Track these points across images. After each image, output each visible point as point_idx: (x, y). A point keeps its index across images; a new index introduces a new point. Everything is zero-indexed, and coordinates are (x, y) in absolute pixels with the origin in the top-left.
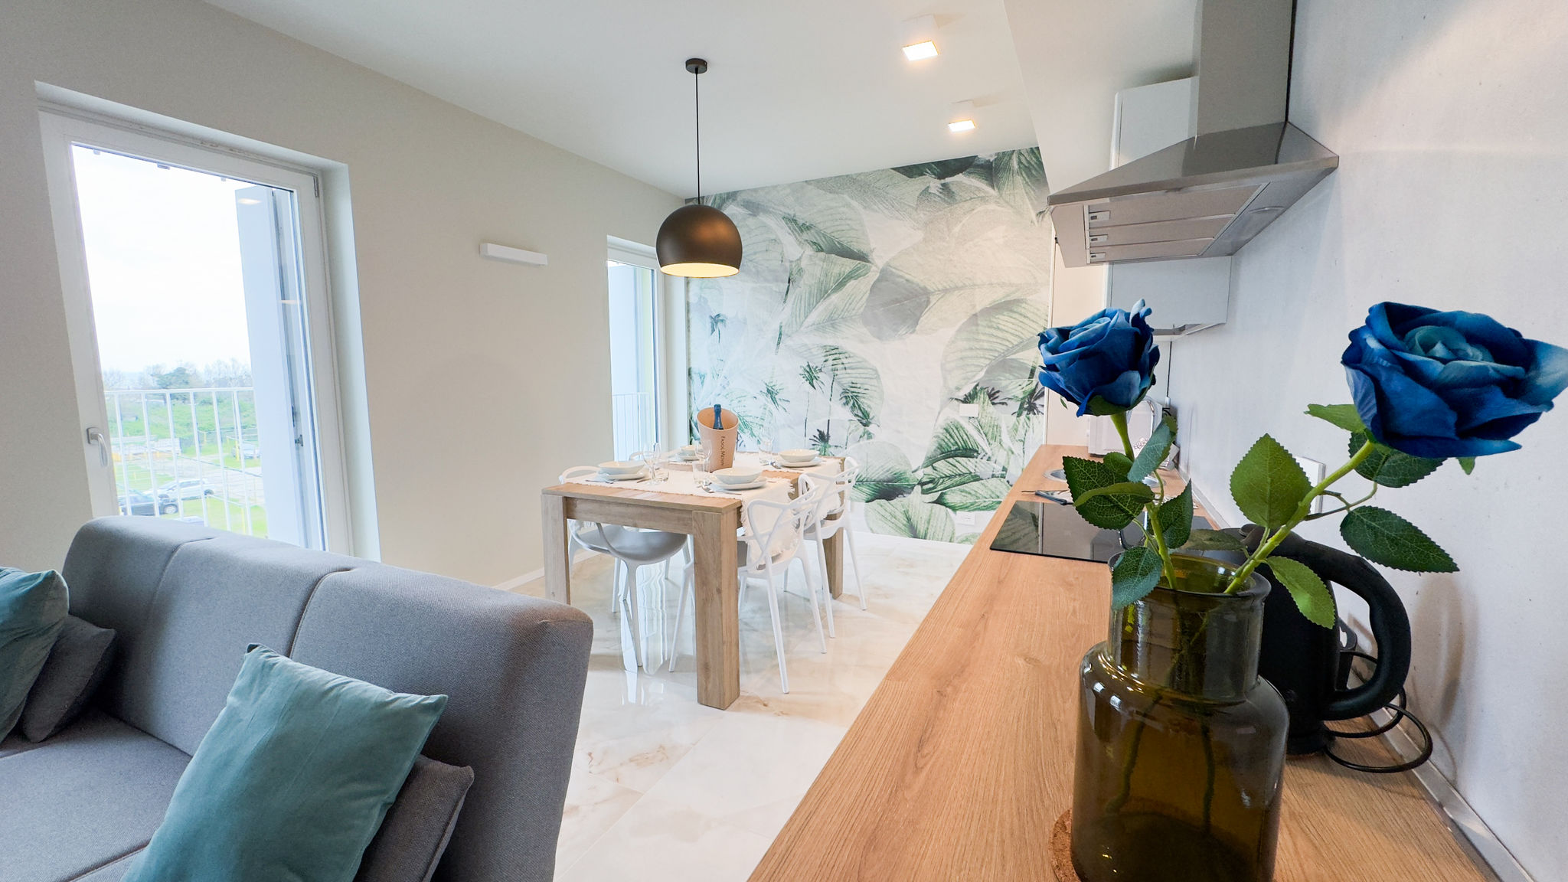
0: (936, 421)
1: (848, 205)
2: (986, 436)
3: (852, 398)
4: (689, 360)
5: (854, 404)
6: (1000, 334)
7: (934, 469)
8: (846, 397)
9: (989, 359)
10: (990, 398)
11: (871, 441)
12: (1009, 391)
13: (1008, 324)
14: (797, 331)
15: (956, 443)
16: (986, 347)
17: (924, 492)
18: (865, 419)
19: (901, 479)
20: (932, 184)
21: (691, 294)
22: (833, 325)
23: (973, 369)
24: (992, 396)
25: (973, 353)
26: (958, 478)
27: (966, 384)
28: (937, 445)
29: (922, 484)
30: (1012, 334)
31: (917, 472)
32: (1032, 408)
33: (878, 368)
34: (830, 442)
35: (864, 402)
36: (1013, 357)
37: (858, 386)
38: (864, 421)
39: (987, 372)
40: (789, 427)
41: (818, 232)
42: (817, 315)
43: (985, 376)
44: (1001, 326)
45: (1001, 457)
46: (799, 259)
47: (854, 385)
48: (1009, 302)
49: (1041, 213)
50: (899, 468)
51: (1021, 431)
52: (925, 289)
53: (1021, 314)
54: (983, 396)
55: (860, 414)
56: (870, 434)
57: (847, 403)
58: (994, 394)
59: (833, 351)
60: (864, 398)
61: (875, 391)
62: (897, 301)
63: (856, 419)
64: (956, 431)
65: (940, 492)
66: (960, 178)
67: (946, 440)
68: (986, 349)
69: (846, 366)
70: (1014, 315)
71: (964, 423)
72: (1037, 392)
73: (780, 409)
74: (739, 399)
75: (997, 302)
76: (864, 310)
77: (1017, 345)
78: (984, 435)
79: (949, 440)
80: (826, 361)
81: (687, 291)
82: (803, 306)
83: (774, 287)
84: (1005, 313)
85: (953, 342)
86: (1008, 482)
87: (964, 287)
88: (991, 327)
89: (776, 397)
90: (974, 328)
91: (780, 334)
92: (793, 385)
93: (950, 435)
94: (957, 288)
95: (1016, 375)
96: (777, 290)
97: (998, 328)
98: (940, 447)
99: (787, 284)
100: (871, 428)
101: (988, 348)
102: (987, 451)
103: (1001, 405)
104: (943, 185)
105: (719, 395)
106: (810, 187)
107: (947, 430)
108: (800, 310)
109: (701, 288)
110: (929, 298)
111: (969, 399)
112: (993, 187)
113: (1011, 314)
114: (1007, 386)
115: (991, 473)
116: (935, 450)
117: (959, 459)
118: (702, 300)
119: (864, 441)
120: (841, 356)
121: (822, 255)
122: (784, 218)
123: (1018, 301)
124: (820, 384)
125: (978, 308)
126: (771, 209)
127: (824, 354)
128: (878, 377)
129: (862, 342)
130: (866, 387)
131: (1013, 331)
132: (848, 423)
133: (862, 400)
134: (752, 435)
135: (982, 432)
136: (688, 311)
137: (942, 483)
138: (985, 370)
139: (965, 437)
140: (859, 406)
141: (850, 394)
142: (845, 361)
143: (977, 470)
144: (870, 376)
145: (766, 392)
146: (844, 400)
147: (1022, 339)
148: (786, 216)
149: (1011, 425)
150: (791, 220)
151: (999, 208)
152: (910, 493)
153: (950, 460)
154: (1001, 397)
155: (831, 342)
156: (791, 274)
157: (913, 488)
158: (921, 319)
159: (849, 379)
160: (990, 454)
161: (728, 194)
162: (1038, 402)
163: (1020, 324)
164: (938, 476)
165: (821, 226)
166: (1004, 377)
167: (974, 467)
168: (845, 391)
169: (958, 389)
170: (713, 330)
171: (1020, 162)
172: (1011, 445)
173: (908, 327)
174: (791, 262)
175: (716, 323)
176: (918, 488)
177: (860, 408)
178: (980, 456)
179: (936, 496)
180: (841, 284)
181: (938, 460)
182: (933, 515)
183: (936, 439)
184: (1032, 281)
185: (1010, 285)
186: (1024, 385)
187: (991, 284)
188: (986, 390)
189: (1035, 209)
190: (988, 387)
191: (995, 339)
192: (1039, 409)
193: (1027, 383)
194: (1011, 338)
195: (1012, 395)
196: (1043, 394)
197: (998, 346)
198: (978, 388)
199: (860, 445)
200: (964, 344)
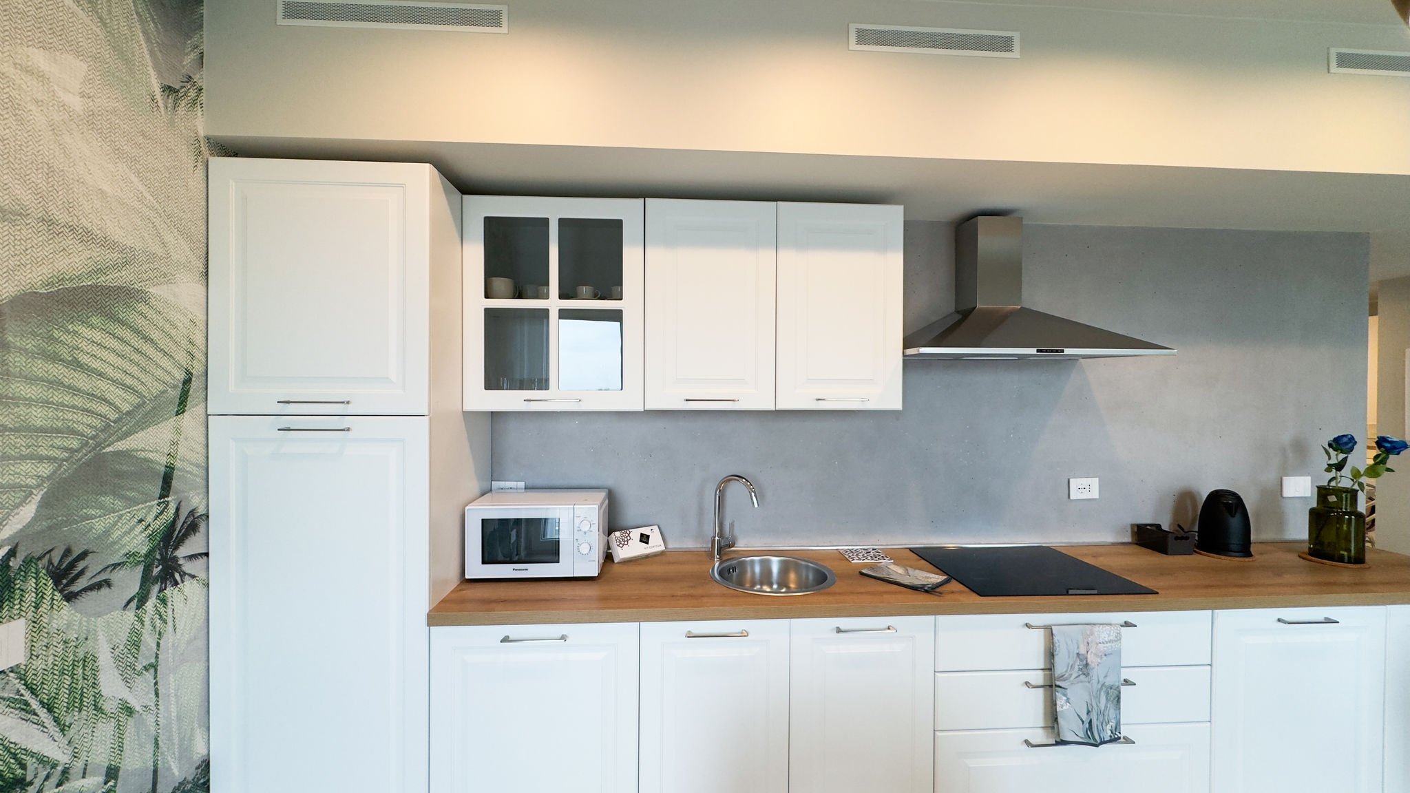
2: (50, 710)
6: (82, 381)
9: (54, 459)
10: (57, 583)
12: (114, 543)
13: (104, 354)
16: (39, 423)
24: (65, 573)
30: (115, 382)
32: (169, 573)
36: (121, 446)
39: (45, 504)
43: (35, 519)
44: (84, 359)
45: (98, 745)
48: (98, 289)
51: (149, 639)
53: (135, 330)
54: (33, 585)
58: (72, 565)
68: (39, 430)
70: (116, 330)
72: (178, 526)
75: (68, 285)
77: (128, 413)
78: (43, 713)
84: (94, 320)
88: (55, 358)
95: (132, 494)
97: (77, 365)
101: (49, 424)
102: (55, 756)
103: (93, 594)
113: (111, 327)
114: (107, 533)
123: (122, 292)
131: (118, 375)
135: (35, 704)
138: (37, 497)
147: (140, 395)
149: (123, 636)
154: (90, 569)
160: (63, 760)
162: (182, 552)
163: (136, 357)
166: (102, 507)
172: (124, 694)
184: (159, 251)
185: (107, 243)
186: (150, 519)
187: (49, 222)
188: (45, 561)
189: (160, 74)
190: (49, 552)
191: (68, 399)
192: (188, 567)
193: (156, 510)
194: (114, 394)
195: (123, 552)
196: (192, 528)
197: (78, 417)
198: (15, 562)
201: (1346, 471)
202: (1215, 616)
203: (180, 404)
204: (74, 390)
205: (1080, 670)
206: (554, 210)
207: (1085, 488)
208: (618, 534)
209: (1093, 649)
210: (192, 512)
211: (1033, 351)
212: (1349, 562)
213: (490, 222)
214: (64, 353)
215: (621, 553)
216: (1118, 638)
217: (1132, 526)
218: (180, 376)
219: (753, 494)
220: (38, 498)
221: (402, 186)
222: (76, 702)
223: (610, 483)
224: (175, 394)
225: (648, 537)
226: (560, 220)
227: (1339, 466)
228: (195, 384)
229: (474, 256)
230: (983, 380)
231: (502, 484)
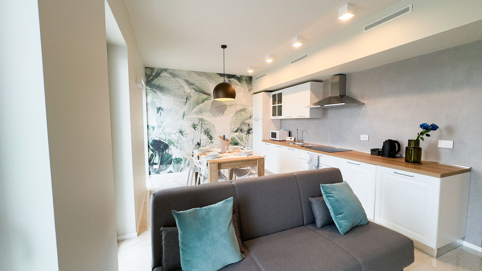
0: (229, 137)
1: (205, 80)
3: (207, 132)
4: (147, 122)
6: (242, 116)
8: (205, 132)
9: (240, 122)
11: (213, 144)
13: (244, 114)
14: (189, 114)
15: (234, 142)
16: (239, 119)
18: (211, 138)
20: (226, 79)
21: (148, 99)
22: (201, 113)
23: (237, 124)
24: (241, 130)
25: (237, 121)
27: (236, 128)
32: (249, 133)
33: (214, 124)
34: (201, 145)
35: (211, 133)
36: (245, 121)
37: (209, 129)
38: (211, 139)
39: (240, 125)
40: (188, 142)
41: (196, 86)
42: (196, 109)
45: (243, 144)
46: (190, 93)
47: (207, 129)
48: (244, 109)
49: (249, 90)
51: (247, 138)
52: (225, 105)
53: (246, 112)
54: (239, 131)
55: (210, 137)
56: (212, 142)
57: (206, 134)
59: (201, 120)
60: (210, 132)
61: (213, 130)
62: (219, 107)
63: (208, 138)
66: (232, 79)
69: (205, 124)
70: (245, 112)
71: (235, 137)
73: (184, 137)
74: (169, 135)
75: (241, 109)
76: (210, 109)
77: (246, 119)
80: (199, 122)
81: (147, 99)
82: (191, 106)
83: (181, 100)
85: (232, 118)
87: (234, 105)
89: (183, 133)
90: (237, 115)
91: (184, 114)
92: (189, 129)
93: (233, 140)
94: (233, 105)
95: (246, 126)
96: (183, 101)
99: (186, 100)
100: (213, 140)
102: (240, 143)
103: (243, 133)
104: (229, 80)
105: (161, 133)
106: (193, 73)
107: (231, 139)
108: (190, 107)
109: (152, 98)
110: (226, 107)
111: (236, 131)
112: (240, 83)
113: (244, 112)
114: (244, 128)
118: (153, 102)
119: (211, 144)
120: (204, 121)
121: (197, 92)
122: (184, 80)
123: (245, 109)
124: (197, 129)
125: (238, 110)
126: (180, 77)
127: (198, 121)
128: (214, 127)
129: (210, 117)
130: (211, 129)
132: (206, 139)
133: (210, 133)
134: (174, 146)
135: (239, 139)
136: (147, 105)
139: (236, 141)
141: (206, 132)
142: (205, 122)
144: (212, 126)
145: (179, 132)
146: (205, 133)
147: (247, 117)
148: (186, 80)
149: (245, 137)
150: (187, 81)
151: (241, 88)
154: (243, 131)
155: (200, 117)
156: (187, 97)
158: (225, 112)
159: (206, 127)
160: (241, 144)
161: (164, 69)
162: (250, 131)
163: (247, 114)
165: (197, 85)
166: (244, 126)
168: (205, 131)
169: (234, 129)
170: (158, 112)
171: (245, 79)
172: (245, 141)
173: (222, 114)
174: (187, 93)
175: (159, 110)
177: (209, 135)
178: (239, 145)
180: (203, 101)
184: (248, 105)
185: (244, 105)
186: (247, 128)
187: (240, 105)
189: (248, 89)
190: (240, 128)
191: (241, 117)
192: (251, 133)
194: (244, 117)
195: (245, 130)
196: (251, 130)
197: (242, 119)
198: (238, 129)
199: (210, 145)
200: (235, 118)
204: (242, 117)
206: (277, 93)
210: (251, 128)
213: (272, 96)
214: (241, 114)
218: (250, 116)
222: (242, 140)
224: (250, 117)
228: (251, 116)
229: (272, 100)
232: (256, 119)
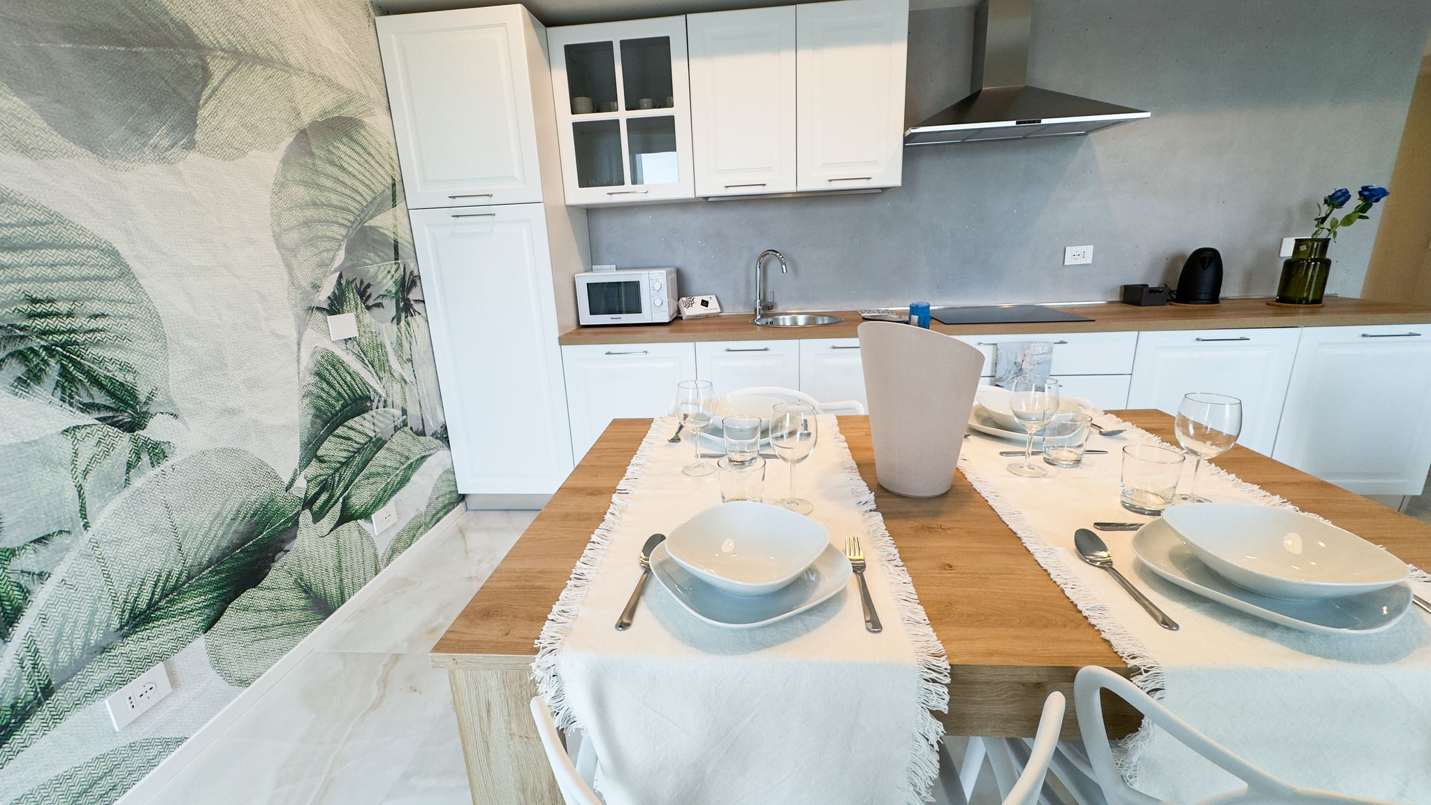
0: (298, 361)
2: (373, 367)
3: (45, 354)
5: (64, 373)
6: (347, 179)
7: (321, 460)
9: (346, 226)
10: (361, 298)
11: (165, 465)
12: (380, 283)
13: (352, 162)
15: (339, 393)
16: (335, 203)
17: (317, 517)
18: (124, 409)
19: (270, 518)
23: (327, 245)
24: (363, 293)
25: (321, 213)
26: (358, 459)
27: (325, 276)
28: (312, 411)
29: (308, 503)
30: (361, 181)
31: (296, 484)
32: (408, 307)
33: (119, 247)
35: (104, 358)
36: (371, 223)
37: (63, 307)
38: (124, 417)
39: (348, 251)
43: (346, 259)
44: (345, 165)
45: (396, 393)
47: (39, 308)
48: (343, 119)
50: (255, 497)
51: (406, 345)
52: (186, 31)
53: (360, 146)
54: (352, 296)
55: (101, 398)
56: (156, 445)
57: (33, 377)
58: (365, 290)
60: (97, 344)
61: (130, 317)
63: (87, 418)
64: (333, 371)
65: (341, 500)
67: (324, 395)
68: (336, 207)
71: (340, 353)
72: (407, 279)
75: (329, 116)
77: (371, 203)
78: (370, 366)
79: (328, 393)
84: (345, 140)
85: (283, 185)
86: (411, 429)
88: (332, 163)
90: (308, 159)
93: (328, 383)
94: (257, 58)
95: (382, 254)
97: (343, 168)
98: (319, 413)
100: (156, 429)
101: (339, 204)
102: (378, 391)
103: (377, 309)
107: (318, 374)
110: (202, 59)
113: (351, 143)
114: (376, 275)
115: (393, 426)
116: (313, 423)
117: (350, 423)
119: (145, 477)
123: (353, 122)
125: (306, 119)
128: (126, 274)
130: (96, 307)
131: (361, 177)
132: (67, 444)
133: (94, 351)
135: (367, 362)
137: (339, 481)
139: (349, 378)
140: (88, 374)
141: (36, 343)
143: (377, 430)
144: (94, 272)
147: (374, 192)
149: (394, 338)
152: (295, 537)
153: (340, 431)
154: (373, 294)
157: (296, 523)
158: (201, 114)
159: (11, 288)
160: (385, 395)
162: (412, 297)
163: (367, 166)
164: (332, 471)
166: (370, 258)
167: (372, 427)
169: (316, 287)
172: (401, 371)
173: (173, 128)
176: (306, 517)
177: (95, 381)
179: (336, 511)
181: (320, 441)
182: (342, 551)
183: (307, 401)
184: (363, 91)
185: (339, 87)
186: (393, 272)
187: (313, 74)
188: (353, 285)
190: (355, 279)
191: (343, 190)
192: (416, 307)
193: (395, 267)
194: (362, 189)
195: (385, 288)
196: (413, 283)
197: (350, 202)
198: (343, 282)
199: (139, 491)
200: (300, 193)
201: (1327, 224)
202: (1140, 335)
203: (393, 200)
204: (344, 184)
205: (1015, 373)
206: (615, 33)
207: (1080, 255)
208: (684, 299)
209: (1028, 359)
210: (412, 273)
211: (1013, 123)
212: (1307, 303)
213: (568, 48)
214: (336, 160)
215: (687, 312)
216: (1051, 351)
217: (1121, 287)
218: (390, 181)
219: (784, 266)
220: (344, 247)
221: (504, 25)
222: (382, 367)
223: (679, 264)
224: (389, 192)
225: (707, 302)
226: (621, 42)
227: (1323, 220)
228: (398, 187)
229: (560, 79)
230: (992, 160)
231: (599, 267)
232: (458, 202)
